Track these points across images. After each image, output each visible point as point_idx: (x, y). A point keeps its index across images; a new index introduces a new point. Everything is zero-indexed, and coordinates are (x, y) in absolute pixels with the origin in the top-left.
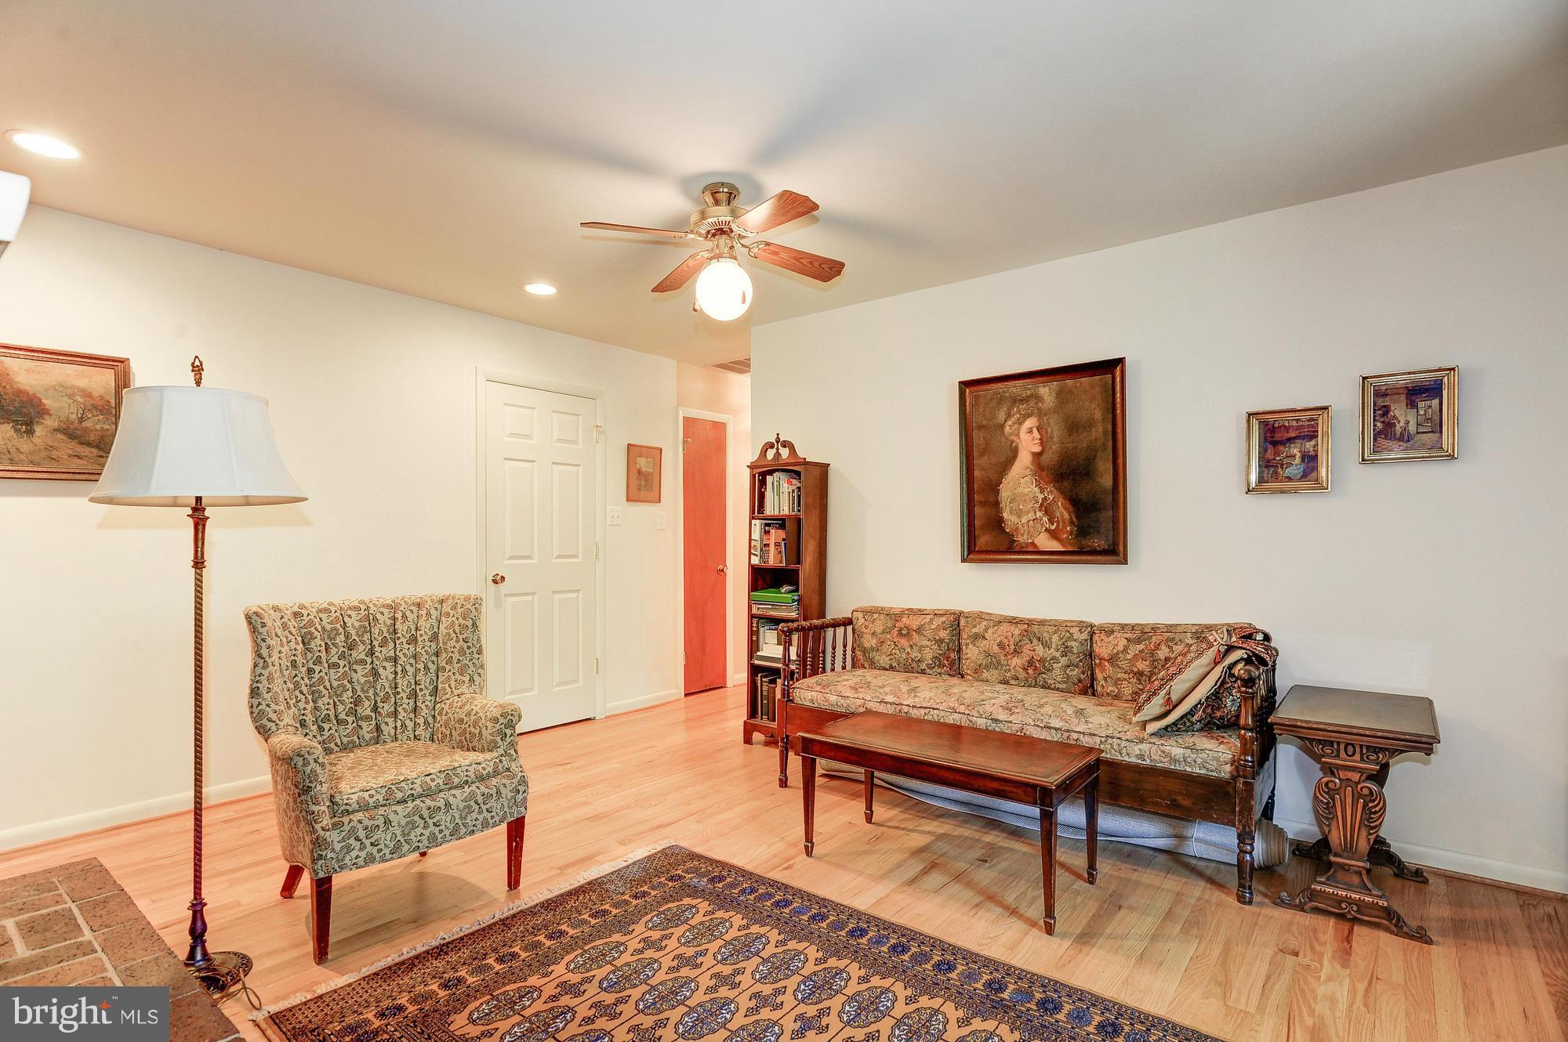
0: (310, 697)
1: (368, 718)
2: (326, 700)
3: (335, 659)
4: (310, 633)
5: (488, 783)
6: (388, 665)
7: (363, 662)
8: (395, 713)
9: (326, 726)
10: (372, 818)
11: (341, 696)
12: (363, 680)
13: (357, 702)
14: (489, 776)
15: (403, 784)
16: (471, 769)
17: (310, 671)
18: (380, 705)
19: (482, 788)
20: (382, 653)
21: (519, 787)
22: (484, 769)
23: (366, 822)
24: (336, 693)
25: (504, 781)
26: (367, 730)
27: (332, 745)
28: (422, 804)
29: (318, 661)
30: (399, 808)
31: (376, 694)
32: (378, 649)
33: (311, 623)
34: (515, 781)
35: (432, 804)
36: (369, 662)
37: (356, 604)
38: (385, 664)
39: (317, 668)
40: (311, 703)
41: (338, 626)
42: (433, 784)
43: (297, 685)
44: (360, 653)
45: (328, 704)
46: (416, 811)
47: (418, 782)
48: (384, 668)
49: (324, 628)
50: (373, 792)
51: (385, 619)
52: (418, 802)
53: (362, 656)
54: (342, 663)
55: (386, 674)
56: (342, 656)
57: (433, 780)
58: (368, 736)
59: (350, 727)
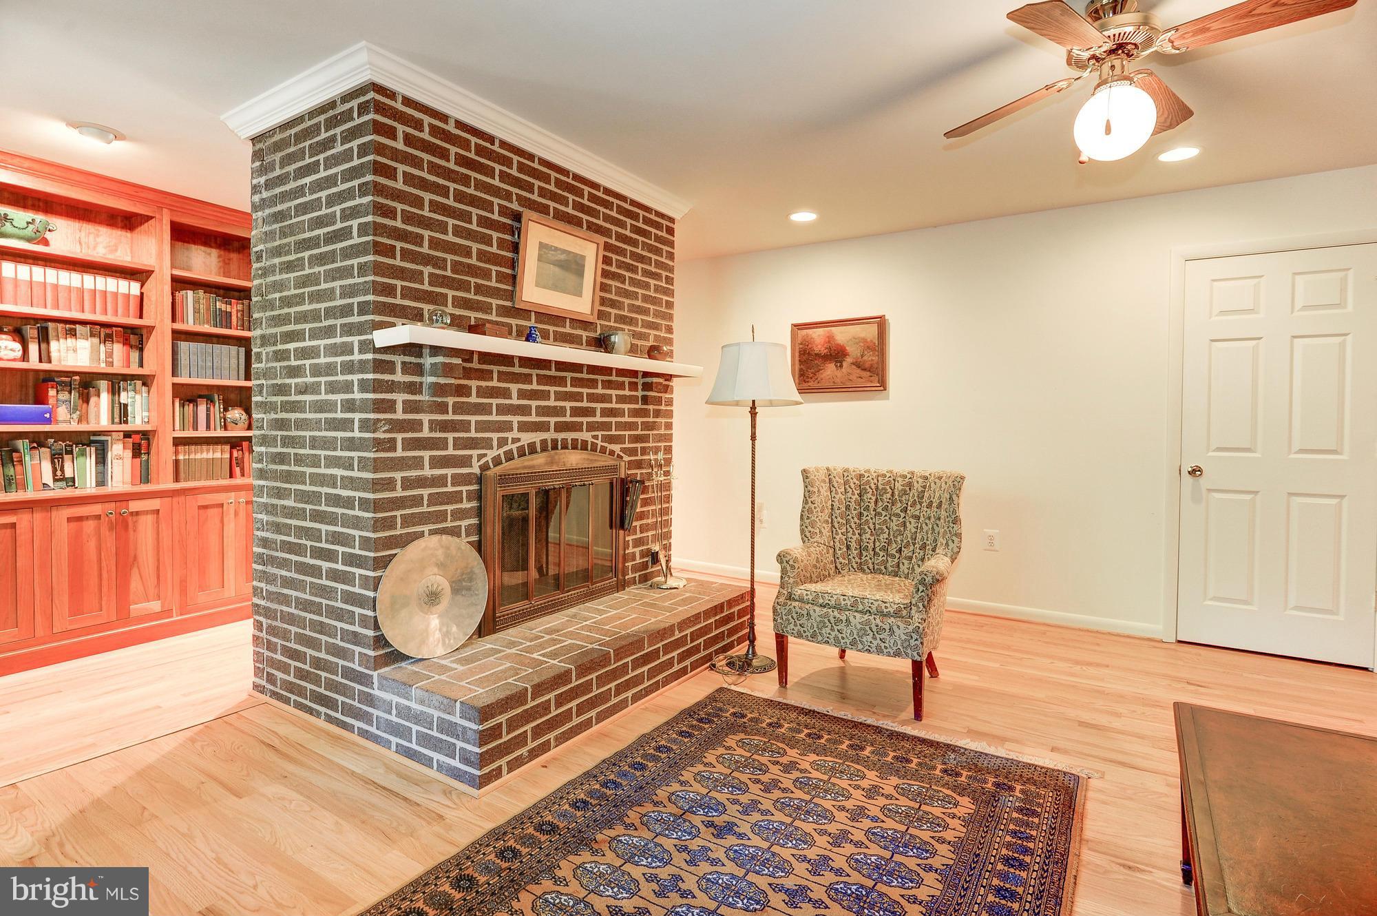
0: (857, 532)
1: (893, 556)
2: (868, 536)
3: (879, 510)
4: (865, 489)
5: (885, 619)
6: (913, 521)
7: (898, 516)
8: (910, 558)
9: (864, 553)
10: (801, 608)
11: (879, 536)
12: (895, 528)
13: (889, 543)
14: (888, 615)
15: (826, 595)
16: (876, 604)
17: (861, 514)
18: (903, 549)
19: (878, 621)
20: (911, 511)
21: (912, 634)
22: (886, 607)
23: (797, 609)
24: (876, 532)
25: (899, 623)
26: (891, 563)
27: (865, 567)
28: (831, 613)
29: (867, 508)
30: (817, 609)
31: (902, 541)
32: (909, 508)
33: (868, 482)
34: (911, 628)
35: (838, 616)
36: (902, 516)
37: (905, 473)
38: (911, 520)
39: (865, 513)
40: (857, 536)
41: (888, 487)
42: (843, 603)
43: (848, 521)
44: (897, 509)
45: (869, 539)
46: (826, 615)
47: (835, 597)
48: (910, 522)
49: (877, 488)
50: (809, 593)
51: (917, 486)
52: (830, 610)
53: (898, 511)
54: (884, 513)
55: (911, 527)
56: (885, 508)
57: (844, 600)
58: (890, 569)
59: (881, 559)
